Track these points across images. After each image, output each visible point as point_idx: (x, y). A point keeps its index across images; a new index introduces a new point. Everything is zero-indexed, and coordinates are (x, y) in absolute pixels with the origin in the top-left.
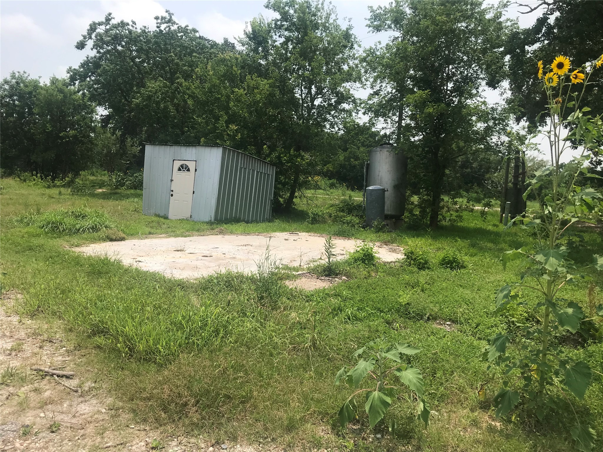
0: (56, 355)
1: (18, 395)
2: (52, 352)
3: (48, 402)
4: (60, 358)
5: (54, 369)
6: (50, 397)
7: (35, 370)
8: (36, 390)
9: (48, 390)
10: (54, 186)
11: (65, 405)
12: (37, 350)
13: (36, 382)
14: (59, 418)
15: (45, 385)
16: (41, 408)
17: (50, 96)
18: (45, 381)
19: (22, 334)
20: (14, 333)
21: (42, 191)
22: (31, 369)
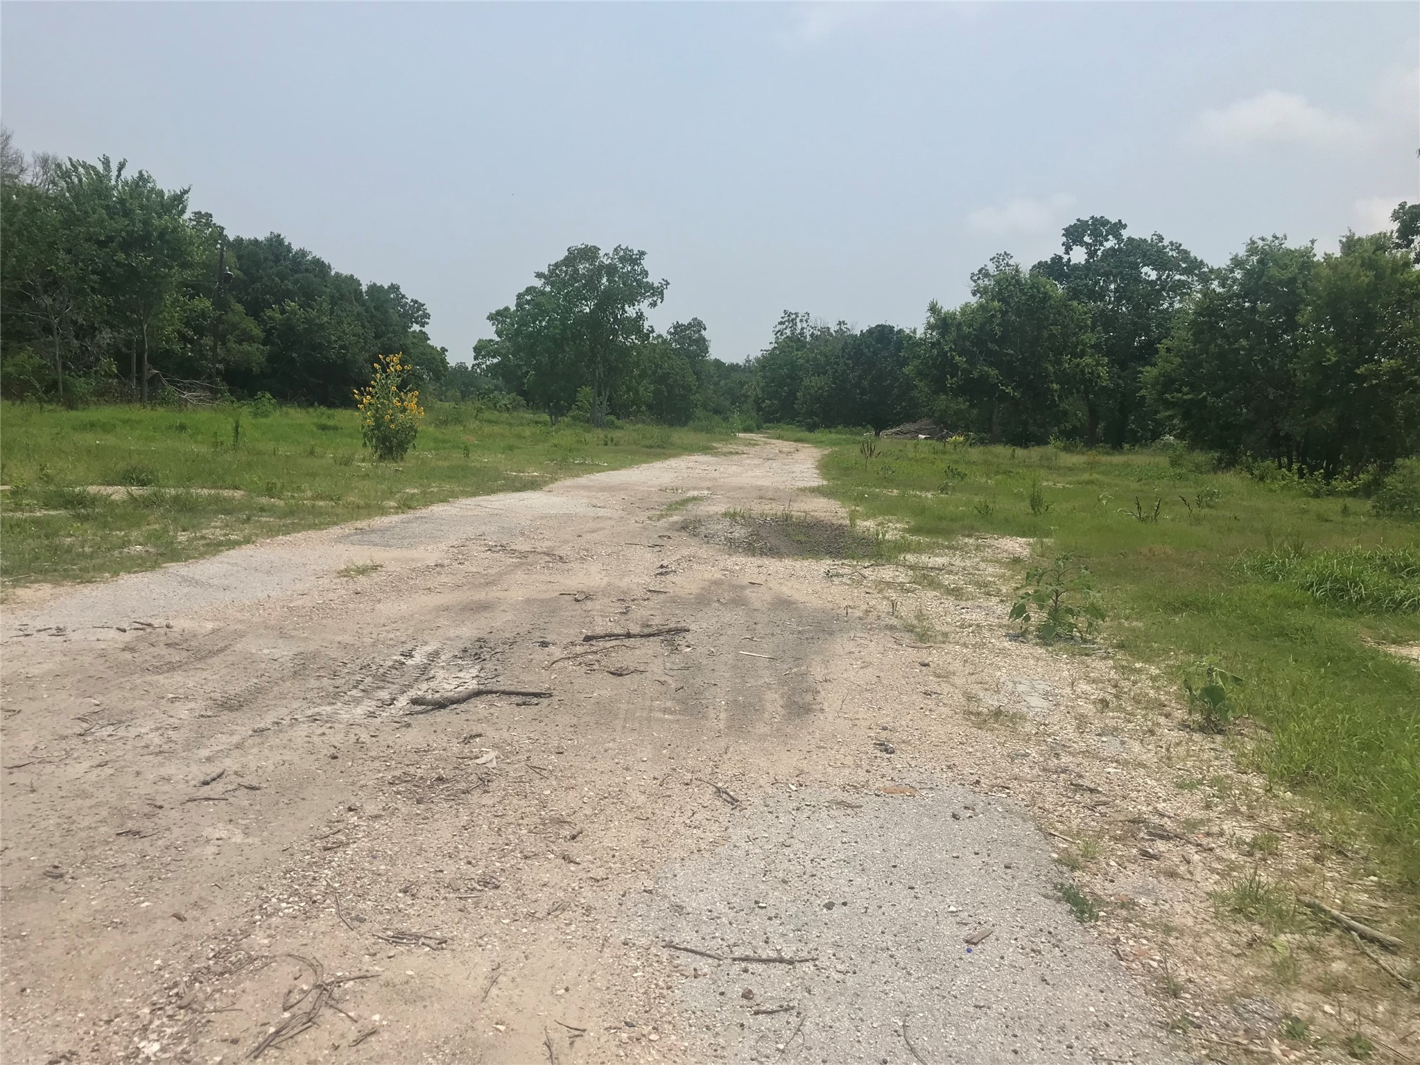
0: (1355, 886)
1: (1272, 947)
2: (1345, 878)
3: (1341, 985)
4: (1365, 897)
5: (1353, 918)
6: (1346, 977)
7: (1308, 906)
8: (1311, 949)
9: (1340, 959)
10: (1332, 493)
11: (1381, 1008)
12: (1309, 862)
13: (1310, 931)
14: (1369, 1030)
15: (1332, 946)
16: (1325, 992)
17: (1342, 279)
18: (1331, 938)
19: (1276, 818)
20: (1257, 811)
21: (1302, 503)
22: (1298, 900)
